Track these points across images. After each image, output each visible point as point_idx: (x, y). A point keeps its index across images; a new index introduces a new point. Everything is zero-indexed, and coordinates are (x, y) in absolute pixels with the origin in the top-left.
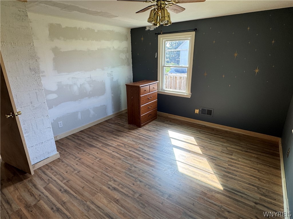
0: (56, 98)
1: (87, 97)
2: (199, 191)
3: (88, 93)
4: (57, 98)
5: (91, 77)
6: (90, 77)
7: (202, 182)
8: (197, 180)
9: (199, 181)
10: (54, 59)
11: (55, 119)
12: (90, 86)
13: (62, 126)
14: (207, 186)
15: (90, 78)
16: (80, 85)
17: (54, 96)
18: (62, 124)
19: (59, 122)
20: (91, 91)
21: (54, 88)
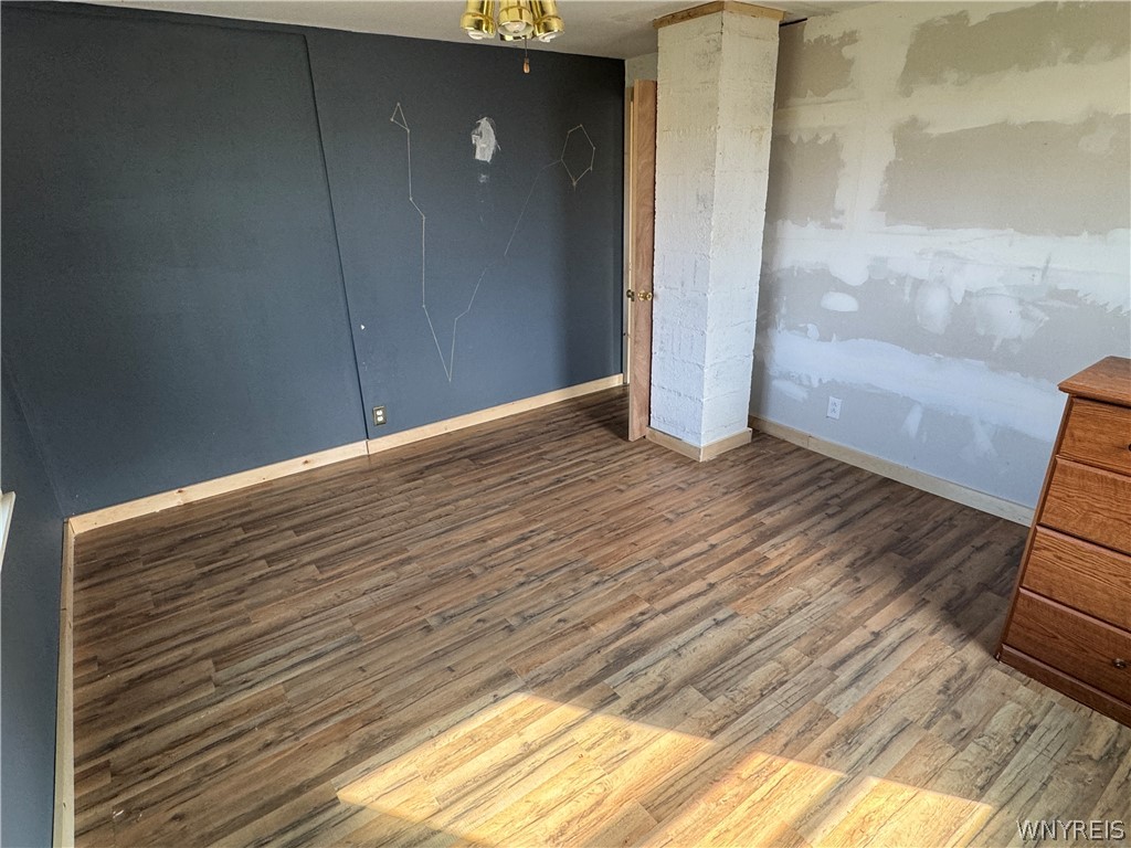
0: (850, 312)
1: (982, 363)
2: (390, 710)
3: (997, 343)
4: (855, 312)
5: (1046, 268)
6: (1041, 265)
7: (420, 743)
8: (440, 732)
9: (427, 734)
10: (891, 170)
11: (824, 381)
12: (1025, 316)
13: (837, 416)
14: (390, 749)
15: (1038, 275)
16: (968, 294)
17: (843, 303)
18: (838, 409)
19: (831, 398)
20: (1019, 339)
21: (855, 274)
